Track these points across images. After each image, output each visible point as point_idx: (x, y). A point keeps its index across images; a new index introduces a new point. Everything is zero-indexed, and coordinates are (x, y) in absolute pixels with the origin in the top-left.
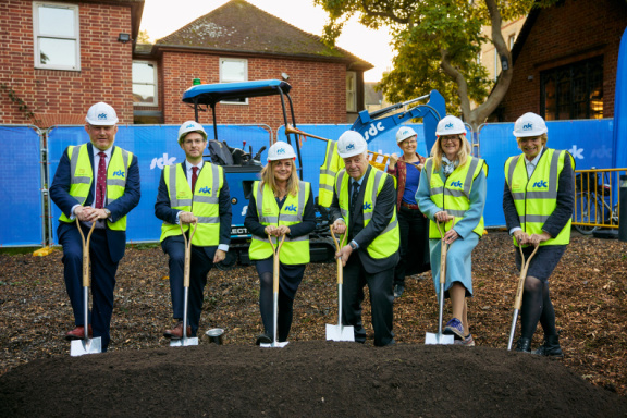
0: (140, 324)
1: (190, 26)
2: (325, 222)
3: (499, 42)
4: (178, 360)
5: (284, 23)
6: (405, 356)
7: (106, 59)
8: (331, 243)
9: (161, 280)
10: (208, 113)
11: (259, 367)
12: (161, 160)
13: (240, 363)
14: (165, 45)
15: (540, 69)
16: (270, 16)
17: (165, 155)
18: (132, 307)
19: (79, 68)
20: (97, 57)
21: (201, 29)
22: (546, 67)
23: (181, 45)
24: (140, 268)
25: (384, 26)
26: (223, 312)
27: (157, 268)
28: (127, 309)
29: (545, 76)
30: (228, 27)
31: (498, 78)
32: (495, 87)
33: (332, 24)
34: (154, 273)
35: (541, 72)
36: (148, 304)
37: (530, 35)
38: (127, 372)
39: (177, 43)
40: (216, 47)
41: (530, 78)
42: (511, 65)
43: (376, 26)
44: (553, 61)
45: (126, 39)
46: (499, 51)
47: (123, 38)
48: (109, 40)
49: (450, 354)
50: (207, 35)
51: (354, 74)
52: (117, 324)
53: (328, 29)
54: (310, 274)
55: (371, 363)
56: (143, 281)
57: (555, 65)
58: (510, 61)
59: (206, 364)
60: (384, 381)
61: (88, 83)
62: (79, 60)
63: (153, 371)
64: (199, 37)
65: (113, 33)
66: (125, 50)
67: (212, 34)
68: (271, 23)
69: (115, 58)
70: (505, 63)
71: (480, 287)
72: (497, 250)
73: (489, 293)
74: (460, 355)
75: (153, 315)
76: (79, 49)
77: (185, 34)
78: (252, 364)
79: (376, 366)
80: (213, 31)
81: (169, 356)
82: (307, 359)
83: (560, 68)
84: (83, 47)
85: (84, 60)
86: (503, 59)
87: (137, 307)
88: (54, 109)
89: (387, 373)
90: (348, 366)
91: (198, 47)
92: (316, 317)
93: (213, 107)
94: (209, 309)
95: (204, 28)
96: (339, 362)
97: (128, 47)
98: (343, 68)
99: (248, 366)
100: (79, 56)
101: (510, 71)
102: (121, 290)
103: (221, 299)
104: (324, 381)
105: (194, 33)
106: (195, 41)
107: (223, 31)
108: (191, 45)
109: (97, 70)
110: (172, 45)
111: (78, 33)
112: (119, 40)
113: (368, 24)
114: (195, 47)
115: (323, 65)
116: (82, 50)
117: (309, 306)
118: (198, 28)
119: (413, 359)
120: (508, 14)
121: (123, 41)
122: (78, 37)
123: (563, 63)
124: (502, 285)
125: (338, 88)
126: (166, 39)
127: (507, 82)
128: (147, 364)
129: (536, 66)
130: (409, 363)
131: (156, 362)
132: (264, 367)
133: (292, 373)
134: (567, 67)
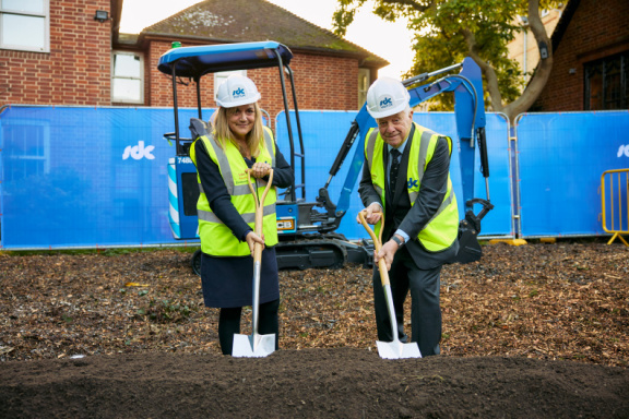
0: (82, 336)
1: (182, 13)
2: (331, 220)
3: (537, 26)
4: (101, 373)
5: (289, 14)
6: (447, 371)
7: (80, 40)
8: (339, 245)
9: (125, 287)
10: (192, 88)
11: (223, 383)
12: (135, 148)
13: (197, 379)
14: (153, 33)
15: (583, 60)
16: (273, 6)
17: (141, 143)
18: (79, 315)
19: (48, 50)
20: (69, 38)
21: (195, 18)
22: (592, 58)
23: (171, 33)
24: (100, 274)
25: (402, 17)
26: (197, 325)
27: (122, 273)
28: (72, 318)
29: (591, 68)
30: (226, 16)
31: (535, 70)
32: (531, 79)
33: (343, 11)
34: (117, 279)
35: (585, 64)
36: (101, 312)
37: (572, 22)
38: (18, 389)
39: (167, 31)
40: (211, 36)
41: (572, 71)
42: (551, 54)
43: (392, 18)
44: (599, 50)
45: (104, 17)
46: (537, 36)
47: (100, 16)
48: (84, 18)
49: (518, 370)
50: (201, 24)
51: (367, 72)
52: (51, 334)
53: (338, 17)
54: (312, 282)
55: (396, 381)
56: (101, 288)
57: (603, 54)
58: (550, 49)
59: (144, 379)
60: (417, 409)
61: (58, 68)
62: (48, 40)
63: (59, 388)
64: (191, 25)
65: (88, 10)
66: (103, 32)
67: (207, 23)
68: (274, 13)
69: (91, 39)
70: (544, 50)
71: (532, 296)
72: (546, 258)
73: (545, 304)
74: (532, 372)
75: (104, 326)
76: (48, 27)
77: (177, 22)
78: (213, 380)
79: (402, 385)
80: (209, 20)
81: (92, 366)
82: (298, 373)
83: (608, 59)
84: (53, 25)
85: (53, 41)
86: (541, 45)
87: (85, 316)
88: (17, 96)
89: (421, 397)
90: (360, 384)
91: (191, 36)
92: (318, 331)
93: (197, 80)
94: (179, 320)
95: (197, 16)
96: (346, 379)
97: (107, 27)
98: (355, 64)
99: (206, 383)
100: (48, 35)
101: (550, 61)
102: (70, 296)
103: (196, 309)
104: (322, 407)
105: (186, 21)
106: (186, 31)
107: (219, 20)
108: (182, 33)
109: (70, 52)
110: (161, 33)
111: (48, 9)
112: (96, 19)
113: (383, 16)
114: (187, 35)
115: (332, 59)
116: (51, 29)
117: (308, 318)
118: (191, 16)
119: (459, 376)
120: (545, 2)
121: (99, 20)
122: (48, 14)
123: (612, 52)
124: (561, 294)
125: (349, 86)
126: (155, 27)
127: (546, 73)
128: (52, 378)
129: (579, 57)
130: (454, 382)
131: (68, 374)
132: (231, 384)
133: (272, 394)
134: (617, 57)
